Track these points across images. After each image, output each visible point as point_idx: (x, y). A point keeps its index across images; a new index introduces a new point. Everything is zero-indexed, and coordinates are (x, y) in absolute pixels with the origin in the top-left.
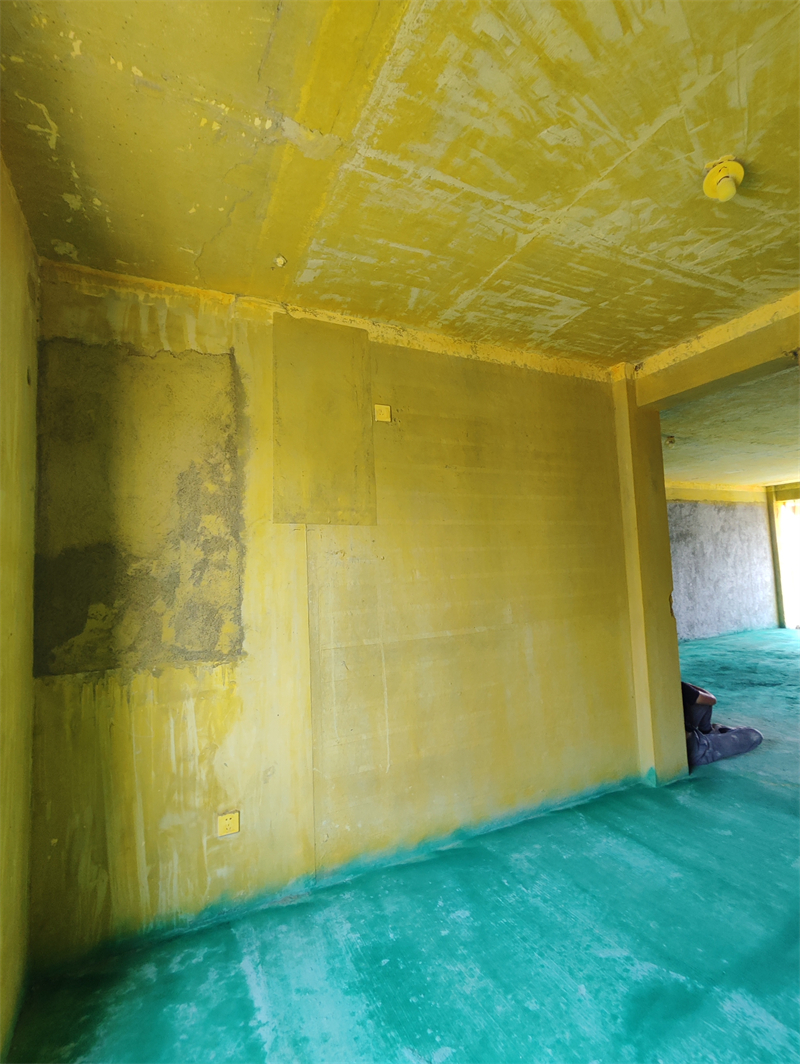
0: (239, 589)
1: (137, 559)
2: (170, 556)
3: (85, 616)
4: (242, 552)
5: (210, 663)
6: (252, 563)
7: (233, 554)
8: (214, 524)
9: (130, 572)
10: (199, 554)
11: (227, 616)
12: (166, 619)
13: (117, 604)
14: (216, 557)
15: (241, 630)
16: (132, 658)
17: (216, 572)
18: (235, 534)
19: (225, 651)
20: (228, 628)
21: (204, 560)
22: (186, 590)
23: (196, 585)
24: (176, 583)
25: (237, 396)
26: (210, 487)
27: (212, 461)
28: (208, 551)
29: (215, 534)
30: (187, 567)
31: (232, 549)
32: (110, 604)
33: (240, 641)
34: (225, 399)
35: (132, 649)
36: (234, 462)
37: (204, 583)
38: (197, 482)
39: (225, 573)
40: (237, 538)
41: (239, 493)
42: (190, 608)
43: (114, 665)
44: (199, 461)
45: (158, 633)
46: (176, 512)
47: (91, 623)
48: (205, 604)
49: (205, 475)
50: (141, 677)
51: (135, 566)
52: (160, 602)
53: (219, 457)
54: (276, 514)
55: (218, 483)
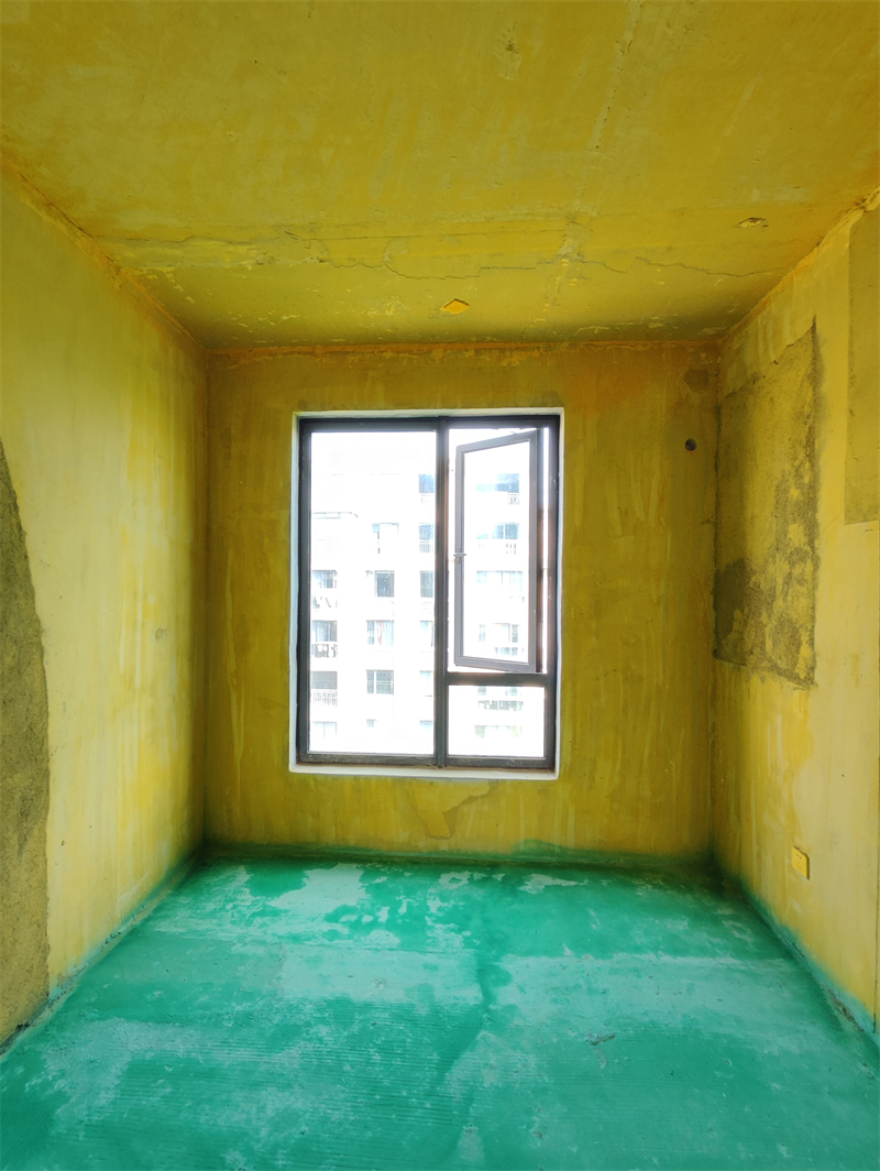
0: (813, 608)
1: (755, 572)
2: (771, 569)
3: (733, 619)
4: (816, 566)
5: (792, 684)
6: (824, 576)
7: (809, 566)
8: (796, 534)
9: (751, 585)
10: (786, 567)
11: (805, 638)
12: (767, 630)
13: (746, 611)
14: (797, 571)
15: (814, 656)
16: (752, 659)
17: (798, 587)
18: (811, 543)
19: (802, 677)
20: (805, 650)
21: (790, 574)
22: (779, 603)
23: (785, 599)
24: (774, 597)
25: (815, 377)
26: (795, 493)
27: (797, 463)
28: (792, 564)
29: (797, 545)
30: (780, 581)
31: (809, 561)
32: (742, 611)
33: (813, 669)
34: (807, 384)
35: (751, 653)
36: (812, 457)
37: (789, 598)
38: (786, 491)
39: (803, 589)
40: (813, 548)
41: (815, 493)
42: (781, 623)
43: (743, 662)
44: (787, 467)
45: (763, 643)
46: (774, 525)
47: (736, 626)
48: (790, 620)
49: (792, 481)
50: (755, 679)
51: (753, 579)
52: (764, 615)
53: (801, 456)
54: (848, 511)
55: (800, 486)
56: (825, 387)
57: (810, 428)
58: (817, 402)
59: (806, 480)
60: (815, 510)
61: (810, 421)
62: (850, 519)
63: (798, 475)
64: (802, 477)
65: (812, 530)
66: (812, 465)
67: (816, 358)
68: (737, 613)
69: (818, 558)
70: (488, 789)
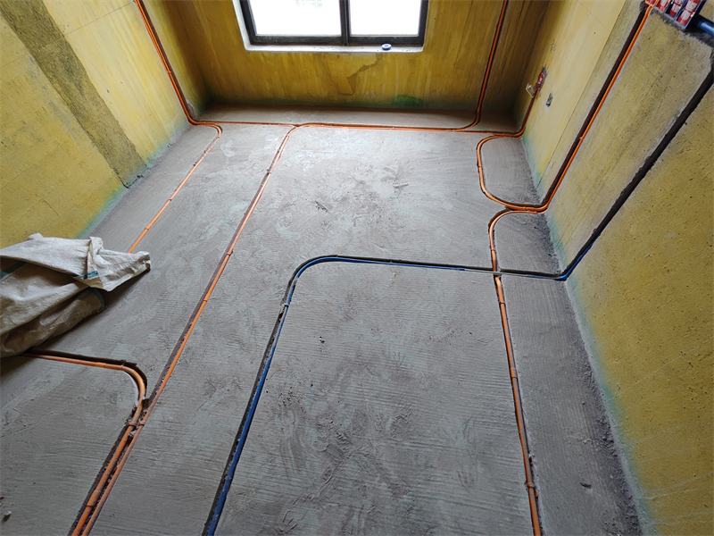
70: (375, 59)
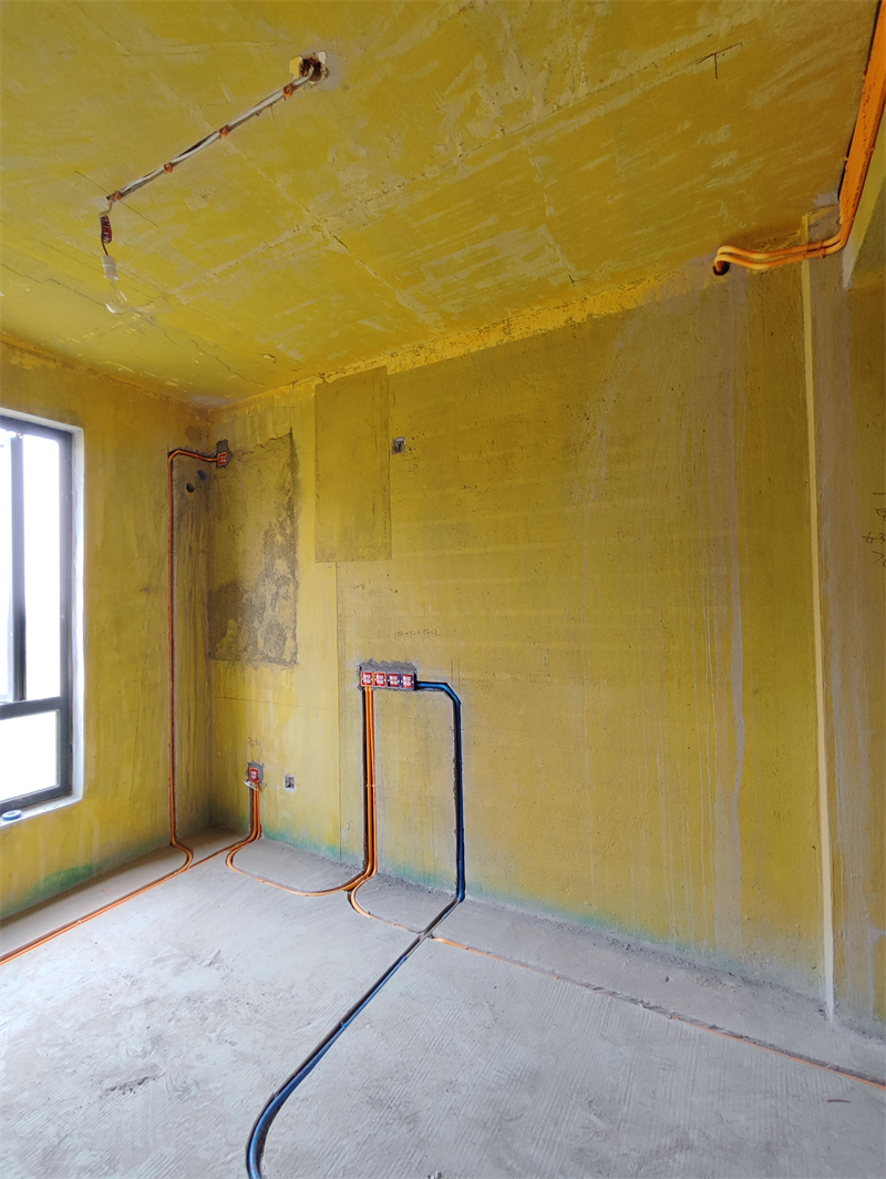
0: (295, 615)
1: (247, 592)
2: (261, 589)
3: (226, 627)
4: (297, 588)
5: (280, 667)
6: (302, 594)
7: (292, 586)
8: (281, 566)
9: (244, 601)
10: (274, 588)
11: (289, 634)
12: (259, 632)
13: (240, 619)
14: (282, 591)
15: (296, 645)
16: (246, 655)
17: (283, 602)
18: (293, 573)
19: (288, 661)
20: (289, 643)
21: (277, 592)
22: (269, 613)
23: (273, 610)
24: (264, 609)
25: (293, 465)
26: (280, 539)
27: (281, 519)
28: (279, 586)
29: (282, 573)
30: (269, 597)
31: (291, 584)
32: (236, 621)
33: (295, 654)
34: (287, 469)
35: (245, 650)
36: (292, 517)
37: (277, 609)
38: (273, 536)
39: (288, 603)
40: (294, 576)
41: (295, 541)
42: (271, 626)
43: (238, 659)
44: (274, 520)
45: (256, 642)
46: (263, 559)
47: (229, 632)
48: (278, 625)
49: (277, 531)
50: (249, 670)
51: (246, 596)
52: (256, 621)
53: (284, 515)
54: (317, 555)
55: (284, 535)
56: (300, 475)
57: (290, 498)
58: (295, 482)
59: (288, 531)
60: (295, 552)
61: (290, 494)
62: (318, 560)
63: (282, 526)
64: (285, 529)
65: (293, 564)
66: (292, 523)
67: (293, 455)
68: (231, 623)
69: (297, 583)
